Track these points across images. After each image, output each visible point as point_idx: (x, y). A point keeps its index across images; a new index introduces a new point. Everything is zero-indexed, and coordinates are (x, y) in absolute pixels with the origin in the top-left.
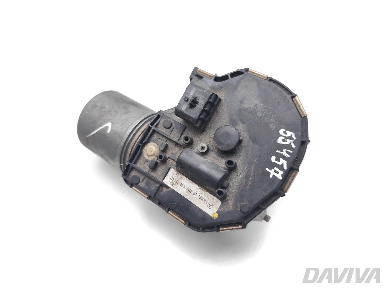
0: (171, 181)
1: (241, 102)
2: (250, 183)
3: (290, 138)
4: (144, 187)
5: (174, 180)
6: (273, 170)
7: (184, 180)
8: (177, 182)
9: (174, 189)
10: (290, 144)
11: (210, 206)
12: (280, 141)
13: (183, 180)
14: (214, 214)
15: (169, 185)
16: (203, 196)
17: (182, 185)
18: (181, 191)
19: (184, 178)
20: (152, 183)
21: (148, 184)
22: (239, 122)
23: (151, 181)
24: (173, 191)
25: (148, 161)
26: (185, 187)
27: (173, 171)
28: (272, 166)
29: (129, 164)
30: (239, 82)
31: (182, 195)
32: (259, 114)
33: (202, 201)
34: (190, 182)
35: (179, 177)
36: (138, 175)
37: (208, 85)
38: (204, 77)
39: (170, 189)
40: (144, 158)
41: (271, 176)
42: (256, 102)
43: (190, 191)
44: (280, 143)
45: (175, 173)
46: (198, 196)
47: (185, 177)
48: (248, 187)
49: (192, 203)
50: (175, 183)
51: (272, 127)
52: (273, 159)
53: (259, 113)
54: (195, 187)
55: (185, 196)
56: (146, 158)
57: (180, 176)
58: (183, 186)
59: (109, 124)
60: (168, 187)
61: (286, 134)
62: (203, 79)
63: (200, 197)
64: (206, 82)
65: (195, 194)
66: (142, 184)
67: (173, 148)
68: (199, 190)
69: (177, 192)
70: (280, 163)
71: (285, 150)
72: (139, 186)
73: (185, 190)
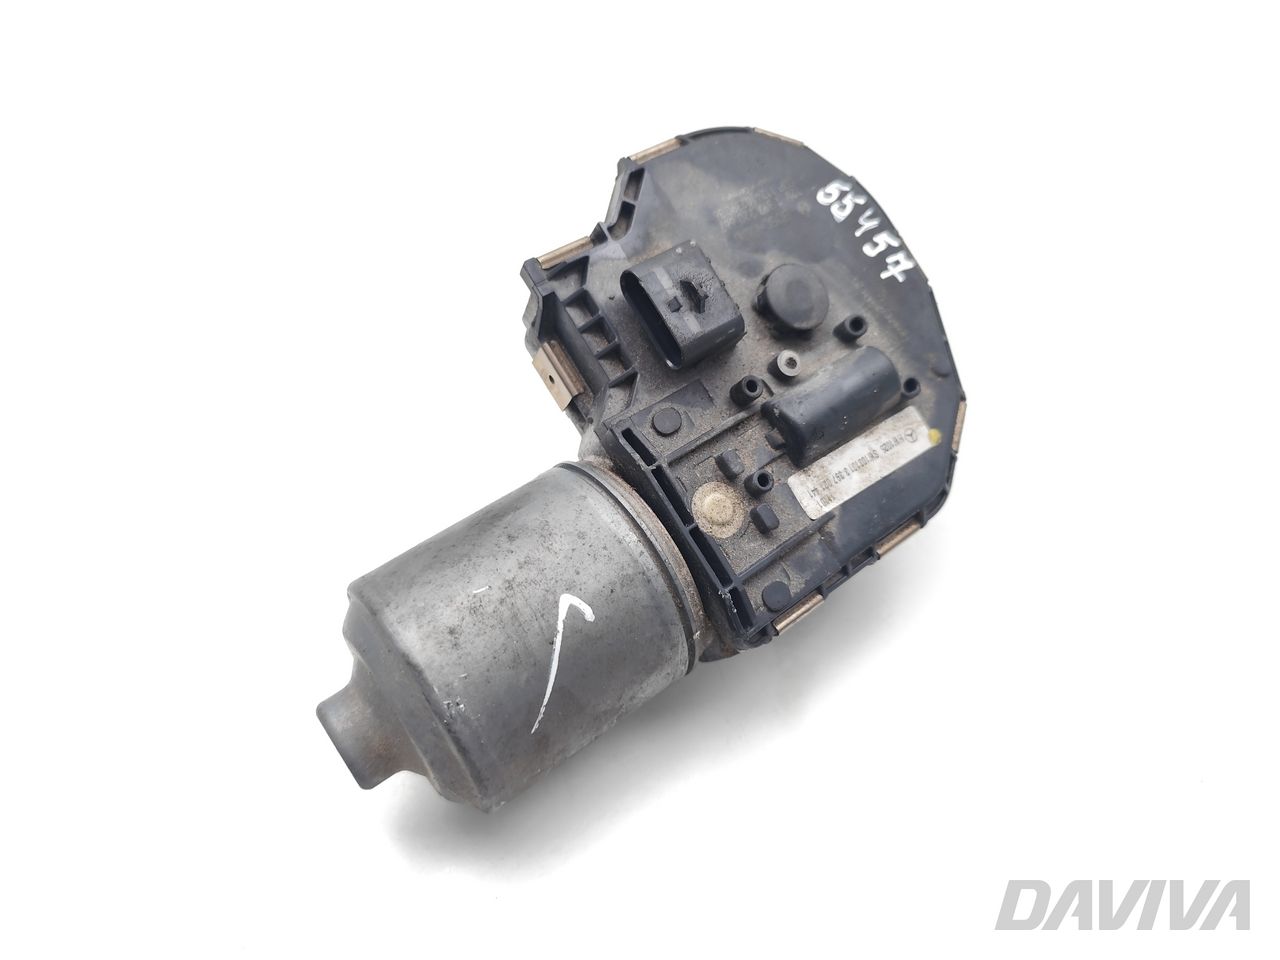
0: (818, 498)
1: (713, 222)
2: (896, 325)
3: (843, 194)
4: (806, 582)
5: (820, 489)
6: (889, 267)
7: (830, 464)
8: (827, 484)
9: (842, 502)
10: (857, 206)
11: (911, 435)
12: (839, 215)
13: (830, 467)
14: (930, 437)
15: (827, 509)
16: (884, 440)
17: (840, 476)
18: (853, 486)
19: (824, 461)
20: (805, 552)
21: (801, 567)
22: (758, 257)
23: (798, 553)
24: (845, 506)
25: (741, 534)
26: (849, 471)
27: (797, 482)
28: (880, 261)
29: (730, 592)
30: (657, 190)
31: (863, 488)
32: (764, 209)
33: (895, 449)
34: (842, 452)
35: (818, 472)
36: (766, 584)
37: (619, 259)
38: (586, 254)
39: (837, 513)
40: (727, 539)
41: (901, 279)
42: (730, 196)
43: (861, 466)
44: (843, 219)
45: (803, 477)
46: (880, 452)
47: (824, 459)
48: (903, 334)
49: (890, 475)
50: (826, 492)
51: (803, 207)
52: (869, 251)
53: (759, 208)
54: (858, 448)
55: (869, 484)
56: (730, 534)
57: (815, 468)
58: (844, 474)
59: (566, 601)
60: (829, 517)
61: (829, 195)
62: (591, 260)
63: (886, 448)
64: (606, 259)
65: (873, 455)
66: (796, 584)
67: (739, 446)
68: (868, 440)
69: (851, 499)
70: (882, 247)
71: (861, 221)
72: (796, 594)
73: (856, 476)
